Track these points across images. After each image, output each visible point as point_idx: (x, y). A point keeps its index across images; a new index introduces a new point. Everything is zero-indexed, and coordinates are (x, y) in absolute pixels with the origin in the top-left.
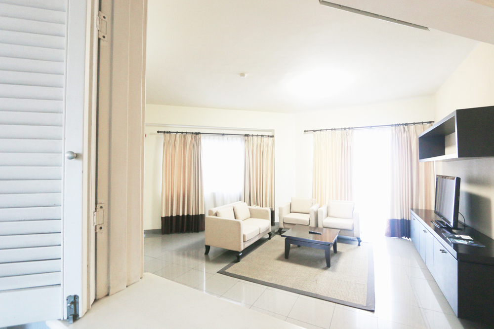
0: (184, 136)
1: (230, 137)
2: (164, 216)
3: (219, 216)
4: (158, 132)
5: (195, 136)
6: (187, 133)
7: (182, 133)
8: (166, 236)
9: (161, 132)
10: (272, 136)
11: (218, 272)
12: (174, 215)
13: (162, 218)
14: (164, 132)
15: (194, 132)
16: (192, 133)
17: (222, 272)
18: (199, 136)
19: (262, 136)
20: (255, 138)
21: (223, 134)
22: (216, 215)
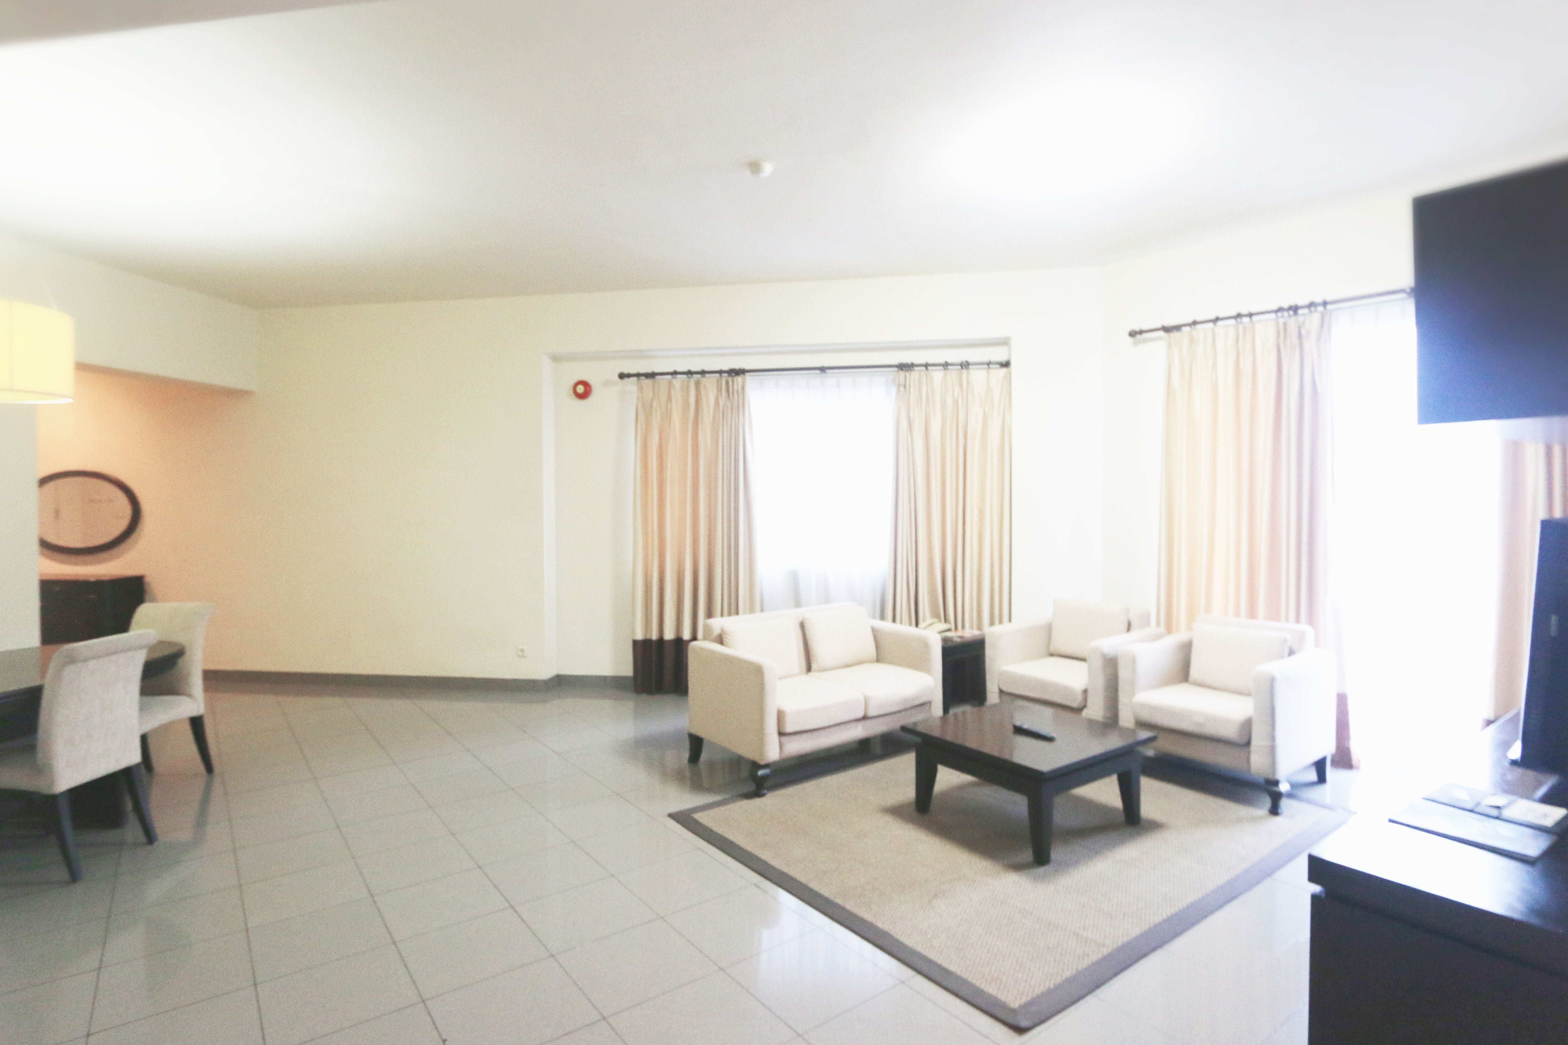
0: (697, 384)
1: (846, 378)
2: (639, 636)
3: (726, 646)
4: (622, 376)
5: (727, 383)
6: (703, 373)
7: (690, 373)
8: (644, 696)
9: (629, 376)
10: (1006, 365)
11: (671, 816)
12: (669, 635)
13: (635, 643)
14: (638, 375)
15: (726, 368)
16: (720, 372)
17: (684, 819)
18: (739, 379)
19: (965, 365)
20: (937, 375)
21: (823, 369)
22: (720, 640)
